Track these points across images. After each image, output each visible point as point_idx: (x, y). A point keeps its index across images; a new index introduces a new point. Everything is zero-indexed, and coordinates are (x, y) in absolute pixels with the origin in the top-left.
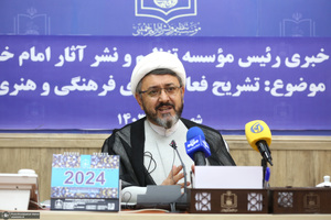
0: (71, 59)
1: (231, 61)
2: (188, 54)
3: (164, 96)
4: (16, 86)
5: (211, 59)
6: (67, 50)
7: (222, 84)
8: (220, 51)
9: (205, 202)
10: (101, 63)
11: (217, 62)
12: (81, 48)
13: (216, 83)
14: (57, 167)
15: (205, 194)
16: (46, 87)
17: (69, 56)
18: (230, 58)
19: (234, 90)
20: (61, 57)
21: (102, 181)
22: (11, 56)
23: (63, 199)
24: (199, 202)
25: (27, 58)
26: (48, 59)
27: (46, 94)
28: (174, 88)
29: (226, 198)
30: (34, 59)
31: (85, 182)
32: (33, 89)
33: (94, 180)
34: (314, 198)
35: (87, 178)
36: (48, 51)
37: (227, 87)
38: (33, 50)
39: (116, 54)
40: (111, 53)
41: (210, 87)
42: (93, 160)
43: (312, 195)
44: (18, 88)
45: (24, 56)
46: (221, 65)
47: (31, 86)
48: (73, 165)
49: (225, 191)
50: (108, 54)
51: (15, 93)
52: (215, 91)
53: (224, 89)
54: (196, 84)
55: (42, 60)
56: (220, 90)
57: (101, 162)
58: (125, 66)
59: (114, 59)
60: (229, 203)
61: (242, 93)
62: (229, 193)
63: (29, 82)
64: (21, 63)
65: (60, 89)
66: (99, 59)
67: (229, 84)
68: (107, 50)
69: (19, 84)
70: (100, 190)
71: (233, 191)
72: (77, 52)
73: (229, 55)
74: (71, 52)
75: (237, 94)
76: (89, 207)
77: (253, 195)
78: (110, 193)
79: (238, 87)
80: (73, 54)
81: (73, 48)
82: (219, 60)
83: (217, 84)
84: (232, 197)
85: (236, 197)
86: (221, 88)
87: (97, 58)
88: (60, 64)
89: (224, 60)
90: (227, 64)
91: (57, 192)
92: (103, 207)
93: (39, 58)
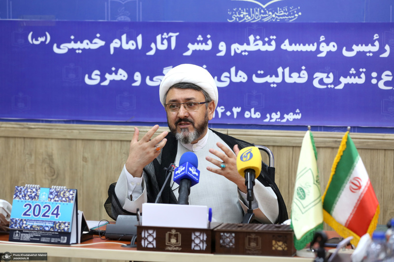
0: (163, 47)
1: (334, 49)
2: (287, 42)
4: (107, 76)
5: (312, 48)
6: (159, 38)
7: (324, 75)
8: (322, 38)
9: (150, 239)
10: (194, 52)
11: (318, 51)
12: (174, 36)
13: (316, 75)
14: (17, 199)
15: (151, 232)
16: (138, 76)
17: (160, 44)
18: (333, 47)
19: (336, 82)
20: (153, 45)
21: (57, 214)
22: (102, 43)
23: (21, 231)
24: (145, 239)
25: (118, 46)
26: (140, 47)
27: (137, 84)
28: (195, 104)
29: (170, 235)
30: (126, 47)
31: (41, 214)
32: (125, 79)
33: (49, 214)
34: (256, 240)
35: (44, 210)
36: (140, 38)
37: (329, 79)
38: (124, 37)
39: (210, 42)
40: (205, 41)
41: (311, 78)
42: (51, 193)
43: (253, 236)
44: (109, 77)
45: (115, 44)
46: (323, 55)
47: (122, 75)
48: (32, 198)
49: (170, 229)
50: (202, 42)
51: (106, 83)
52: (316, 83)
53: (326, 81)
54: (295, 75)
55: (133, 48)
56: (321, 82)
57: (58, 196)
58: (219, 54)
59: (208, 47)
60: (173, 241)
61: (346, 85)
62: (174, 232)
63: (121, 71)
64: (112, 52)
65: (151, 79)
66: (192, 47)
67: (331, 75)
68: (200, 38)
69: (111, 73)
70: (55, 223)
71: (177, 229)
72: (169, 40)
73: (332, 44)
74: (162, 39)
75: (340, 87)
76: (43, 240)
77: (197, 234)
78: (63, 226)
79: (342, 79)
80: (165, 42)
81: (165, 35)
82: (321, 49)
83: (319, 75)
84: (176, 236)
85: (180, 236)
86: (323, 79)
87: (190, 46)
88: (152, 53)
89: (327, 48)
90: (329, 53)
91: (16, 223)
92: (57, 240)
93: (130, 46)
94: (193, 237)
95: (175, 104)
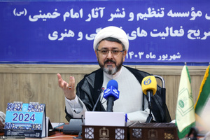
0: (96, 16)
1: (200, 15)
2: (171, 11)
3: (110, 55)
4: (62, 34)
5: (186, 15)
6: (93, 11)
7: (194, 31)
8: (193, 9)
9: (90, 133)
10: (115, 19)
11: (190, 17)
12: (102, 9)
13: (189, 31)
14: (9, 111)
15: (90, 129)
16: (81, 34)
17: (94, 15)
18: (199, 14)
19: (202, 35)
20: (89, 15)
21: (33, 120)
22: (58, 15)
23: (12, 130)
24: (87, 133)
25: (68, 16)
26: (81, 17)
27: (80, 39)
28: (118, 51)
29: (102, 131)
30: (73, 16)
31: (24, 119)
32: (73, 36)
33: (28, 119)
34: (154, 133)
35: (25, 117)
36: (81, 11)
37: (197, 34)
38: (72, 11)
39: (124, 13)
40: (121, 12)
41: (186, 34)
42: (30, 107)
43: (153, 130)
45: (66, 15)
46: (193, 19)
47: (71, 34)
49: (102, 127)
50: (119, 13)
51: (61, 39)
52: (189, 36)
53: (195, 35)
54: (176, 31)
55: (78, 17)
56: (192, 35)
57: (34, 108)
58: (129, 20)
59: (123, 15)
60: (104, 134)
61: (208, 37)
62: (104, 129)
63: (70, 31)
64: (65, 20)
65: (89, 36)
66: (113, 16)
67: (198, 31)
68: (118, 10)
69: (64, 33)
70: (32, 125)
72: (99, 12)
73: (199, 12)
74: (95, 12)
75: (204, 38)
76: (26, 135)
77: (119, 130)
78: (37, 127)
79: (205, 33)
80: (97, 13)
81: (97, 9)
82: (192, 15)
83: (191, 31)
84: (106, 131)
85: (108, 131)
86: (193, 34)
87: (112, 15)
88: (89, 20)
89: (195, 15)
90: (197, 18)
91: (8, 126)
92: (33, 135)
93: (76, 16)
94: (116, 131)
95: (105, 51)
